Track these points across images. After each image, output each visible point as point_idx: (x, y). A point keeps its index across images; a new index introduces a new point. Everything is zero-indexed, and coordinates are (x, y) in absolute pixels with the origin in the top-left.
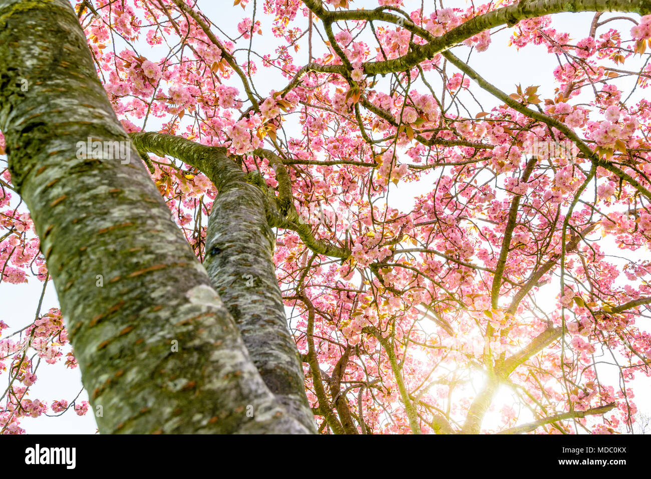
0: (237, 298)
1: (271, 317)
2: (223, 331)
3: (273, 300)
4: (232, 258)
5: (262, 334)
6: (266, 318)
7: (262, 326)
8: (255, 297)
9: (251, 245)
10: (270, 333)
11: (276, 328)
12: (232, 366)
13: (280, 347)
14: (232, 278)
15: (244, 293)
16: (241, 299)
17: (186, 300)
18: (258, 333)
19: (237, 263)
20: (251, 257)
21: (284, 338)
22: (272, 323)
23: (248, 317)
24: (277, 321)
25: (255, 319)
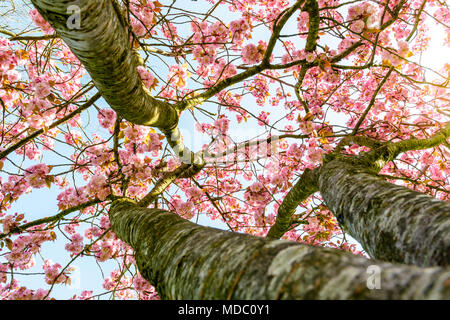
0: (377, 227)
1: (411, 208)
2: (317, 268)
3: (400, 198)
4: (351, 210)
5: (417, 228)
6: (408, 214)
7: (412, 222)
8: (387, 212)
9: (352, 188)
10: (422, 220)
11: (422, 211)
12: (348, 289)
13: (440, 219)
14: (362, 220)
15: (378, 218)
16: (380, 225)
17: (271, 278)
18: (415, 231)
19: (356, 208)
20: (359, 194)
21: (437, 209)
22: (416, 211)
23: (396, 229)
24: (417, 206)
25: (402, 223)
